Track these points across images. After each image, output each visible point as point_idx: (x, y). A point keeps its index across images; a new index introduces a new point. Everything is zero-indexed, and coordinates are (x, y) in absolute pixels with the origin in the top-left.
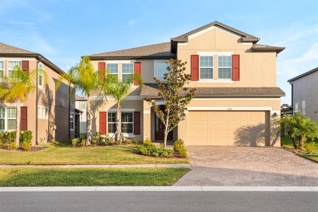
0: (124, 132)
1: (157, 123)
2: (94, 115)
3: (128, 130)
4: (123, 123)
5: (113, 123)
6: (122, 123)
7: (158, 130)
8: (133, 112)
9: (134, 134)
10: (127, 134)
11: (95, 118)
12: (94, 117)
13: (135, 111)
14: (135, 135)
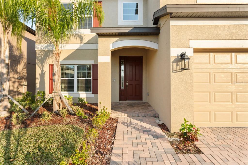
0: (81, 90)
1: (122, 79)
2: (43, 68)
3: (86, 87)
4: (80, 79)
5: (67, 79)
6: (78, 78)
7: (123, 88)
8: (92, 65)
9: (92, 93)
10: (84, 92)
11: (44, 72)
12: (42, 71)
13: (93, 63)
14: (93, 95)
